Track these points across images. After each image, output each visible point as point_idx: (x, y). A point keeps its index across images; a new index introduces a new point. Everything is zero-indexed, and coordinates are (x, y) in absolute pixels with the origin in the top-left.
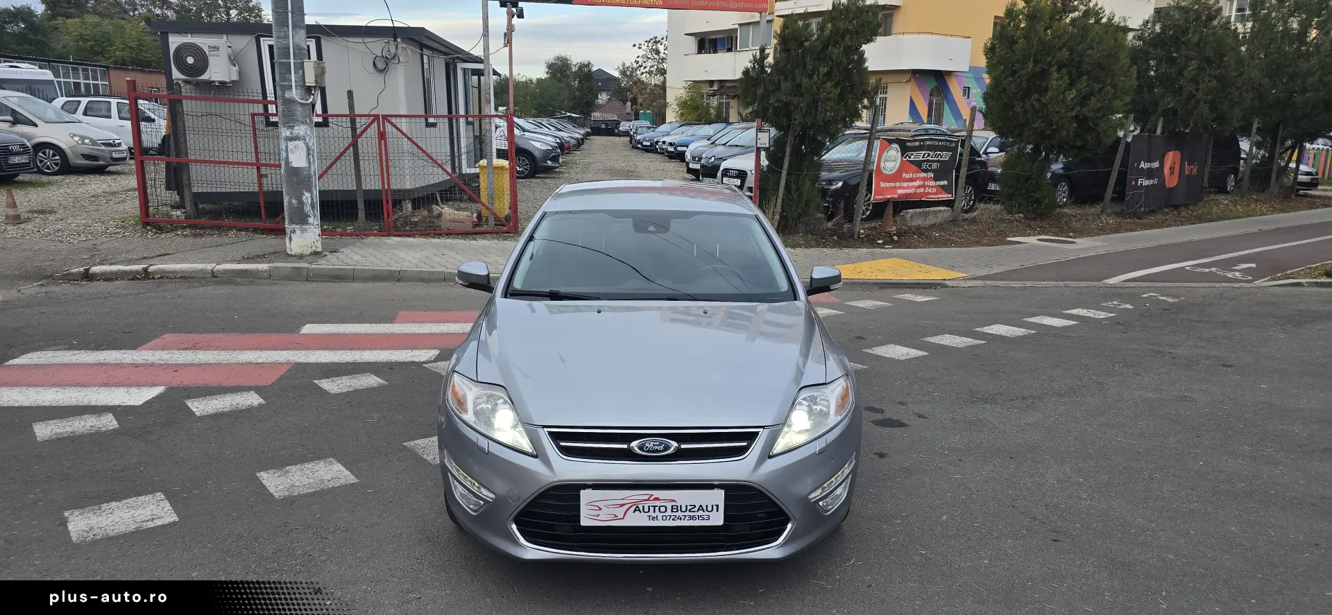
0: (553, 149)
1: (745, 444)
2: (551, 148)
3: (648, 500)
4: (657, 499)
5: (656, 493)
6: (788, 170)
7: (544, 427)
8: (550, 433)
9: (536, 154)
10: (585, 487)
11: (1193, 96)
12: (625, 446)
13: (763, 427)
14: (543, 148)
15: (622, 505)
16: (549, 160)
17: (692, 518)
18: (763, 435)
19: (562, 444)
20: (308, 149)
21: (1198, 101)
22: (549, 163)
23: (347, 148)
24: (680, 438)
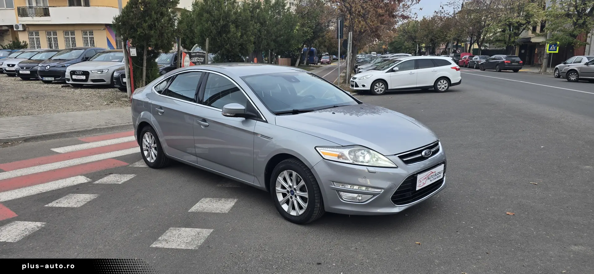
6: (147, 67)
7: (395, 155)
8: (398, 156)
11: (260, 37)
12: (421, 155)
19: (404, 160)
21: (262, 39)
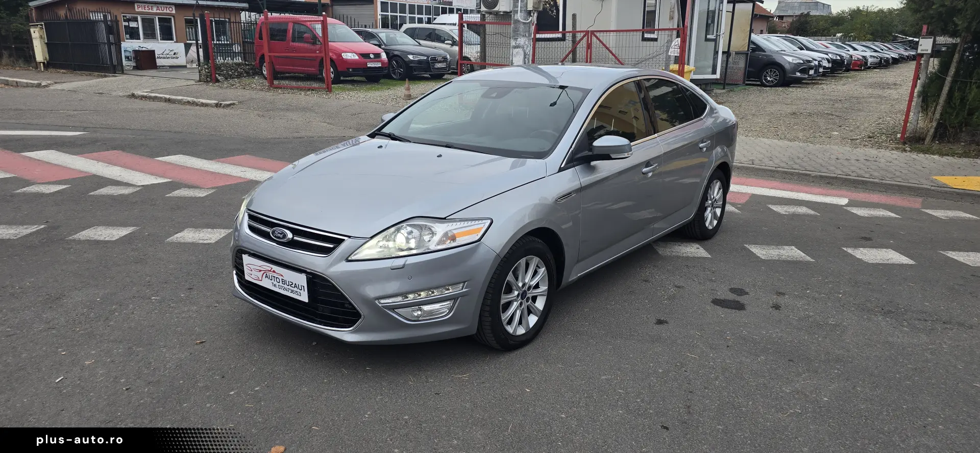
0: (804, 63)
1: (332, 246)
2: (802, 62)
3: (270, 271)
4: (274, 272)
5: (275, 268)
9: (787, 66)
10: (245, 253)
13: (349, 237)
14: (794, 62)
15: (260, 271)
16: (798, 72)
17: (292, 291)
18: (347, 243)
20: (525, 55)
22: (798, 74)
23: (567, 55)
24: (295, 232)
